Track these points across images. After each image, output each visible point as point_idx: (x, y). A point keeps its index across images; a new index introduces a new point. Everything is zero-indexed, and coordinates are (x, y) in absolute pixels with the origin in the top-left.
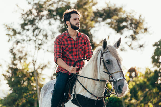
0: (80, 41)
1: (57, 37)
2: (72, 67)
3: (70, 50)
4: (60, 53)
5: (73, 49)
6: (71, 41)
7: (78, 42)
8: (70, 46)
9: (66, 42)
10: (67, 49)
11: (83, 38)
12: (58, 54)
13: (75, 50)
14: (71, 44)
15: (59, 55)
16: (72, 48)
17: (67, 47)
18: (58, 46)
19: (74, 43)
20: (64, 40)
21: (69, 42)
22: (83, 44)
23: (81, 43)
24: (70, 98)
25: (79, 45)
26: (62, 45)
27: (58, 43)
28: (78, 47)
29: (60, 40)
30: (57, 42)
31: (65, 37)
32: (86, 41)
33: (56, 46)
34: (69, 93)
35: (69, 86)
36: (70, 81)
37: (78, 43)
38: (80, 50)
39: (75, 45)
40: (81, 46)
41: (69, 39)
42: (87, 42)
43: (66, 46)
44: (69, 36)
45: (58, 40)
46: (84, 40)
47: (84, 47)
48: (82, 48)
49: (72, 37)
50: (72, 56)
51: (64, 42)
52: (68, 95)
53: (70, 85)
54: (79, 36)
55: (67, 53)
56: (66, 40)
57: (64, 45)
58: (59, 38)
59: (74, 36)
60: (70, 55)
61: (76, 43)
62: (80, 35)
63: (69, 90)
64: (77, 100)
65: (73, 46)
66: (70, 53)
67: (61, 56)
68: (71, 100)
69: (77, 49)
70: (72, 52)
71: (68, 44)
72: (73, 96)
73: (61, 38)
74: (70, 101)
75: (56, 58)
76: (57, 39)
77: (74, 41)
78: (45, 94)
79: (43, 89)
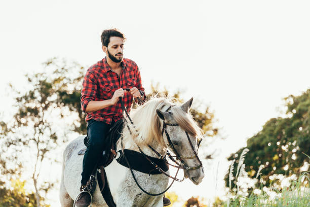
0: (128, 74)
7: (124, 75)
10: (108, 90)
16: (115, 87)
17: (107, 86)
20: (101, 75)
21: (108, 78)
22: (133, 78)
24: (115, 157)
25: (128, 80)
27: (91, 81)
28: (127, 84)
30: (90, 78)
31: (103, 71)
34: (112, 149)
35: (111, 139)
36: (112, 132)
40: (131, 81)
43: (106, 84)
44: (110, 69)
46: (134, 71)
47: (135, 83)
48: (133, 84)
51: (101, 78)
52: (111, 153)
57: (103, 83)
58: (94, 72)
59: (115, 68)
64: (126, 159)
68: (117, 160)
72: (119, 154)
74: (115, 161)
76: (92, 73)
78: (69, 157)
79: (66, 149)
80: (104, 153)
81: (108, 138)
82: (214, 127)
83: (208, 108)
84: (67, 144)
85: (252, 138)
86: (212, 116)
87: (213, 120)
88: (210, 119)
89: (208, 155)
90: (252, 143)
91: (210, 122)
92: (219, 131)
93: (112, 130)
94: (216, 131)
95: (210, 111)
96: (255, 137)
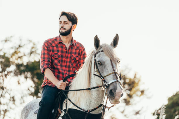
0: (74, 51)
1: (46, 40)
2: (61, 81)
3: (60, 59)
4: (48, 61)
5: (64, 58)
6: (62, 47)
7: (71, 50)
8: (60, 53)
9: (55, 48)
10: (56, 57)
11: (78, 48)
12: (47, 62)
13: (66, 60)
14: (62, 52)
15: (47, 64)
16: (62, 57)
17: (56, 54)
18: (46, 52)
19: (65, 51)
20: (54, 45)
21: (59, 48)
22: (77, 55)
23: (75, 53)
25: (73, 55)
26: (50, 51)
27: (46, 48)
28: (71, 57)
29: (49, 44)
30: (46, 46)
31: (56, 42)
32: (81, 52)
33: (44, 52)
34: (59, 108)
35: (58, 100)
36: (60, 95)
37: (71, 53)
38: (73, 61)
39: (67, 54)
40: (75, 56)
41: (60, 45)
42: (83, 53)
43: (56, 52)
44: (61, 41)
45: (46, 45)
46: (79, 50)
47: (77, 59)
48: (76, 59)
49: (64, 43)
50: (61, 66)
51: (53, 47)
52: (58, 111)
53: (60, 99)
54: (73, 44)
55: (56, 61)
56: (56, 45)
57: (53, 51)
60: (59, 64)
61: (68, 52)
62: (75, 44)
63: (58, 106)
65: (64, 55)
66: (59, 62)
67: (50, 66)
69: (69, 60)
70: (62, 61)
71: (58, 51)
73: (51, 42)
75: (43, 68)
76: (46, 42)
77: (65, 49)
78: (26, 116)
79: (24, 110)
80: (53, 111)
81: (57, 99)
82: (141, 89)
83: (136, 74)
84: (24, 105)
85: (172, 97)
86: (139, 81)
87: (140, 83)
88: (138, 83)
89: (137, 111)
90: (172, 101)
91: (138, 85)
92: (145, 92)
93: (60, 93)
94: (142, 92)
95: (138, 76)
96: (174, 96)
